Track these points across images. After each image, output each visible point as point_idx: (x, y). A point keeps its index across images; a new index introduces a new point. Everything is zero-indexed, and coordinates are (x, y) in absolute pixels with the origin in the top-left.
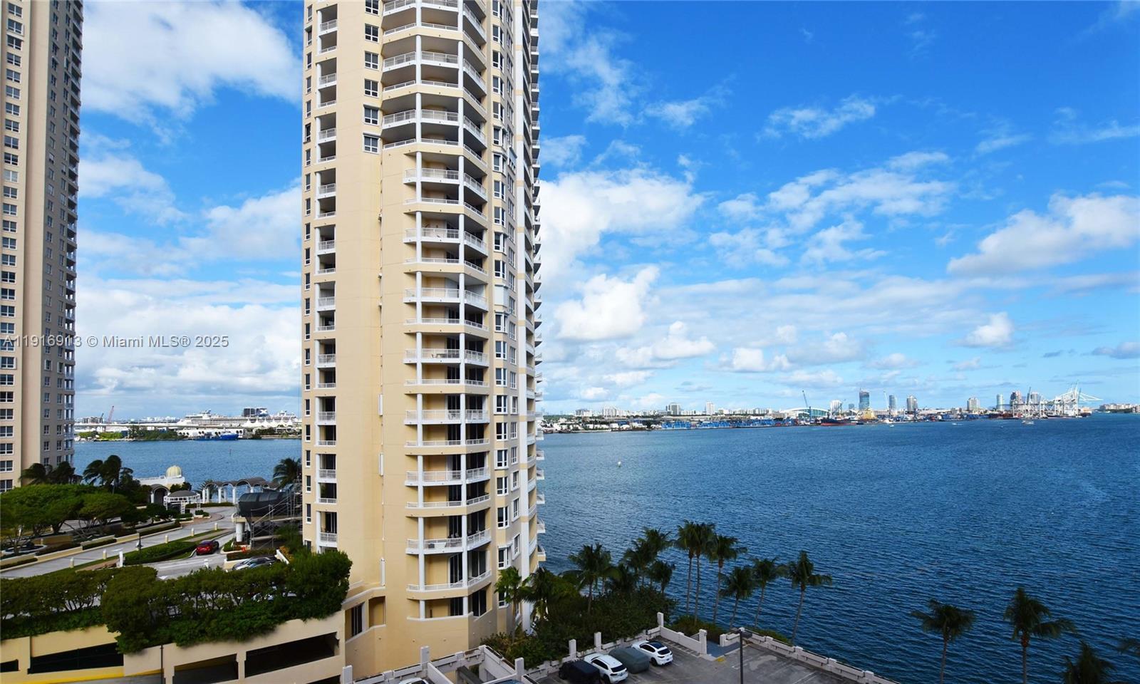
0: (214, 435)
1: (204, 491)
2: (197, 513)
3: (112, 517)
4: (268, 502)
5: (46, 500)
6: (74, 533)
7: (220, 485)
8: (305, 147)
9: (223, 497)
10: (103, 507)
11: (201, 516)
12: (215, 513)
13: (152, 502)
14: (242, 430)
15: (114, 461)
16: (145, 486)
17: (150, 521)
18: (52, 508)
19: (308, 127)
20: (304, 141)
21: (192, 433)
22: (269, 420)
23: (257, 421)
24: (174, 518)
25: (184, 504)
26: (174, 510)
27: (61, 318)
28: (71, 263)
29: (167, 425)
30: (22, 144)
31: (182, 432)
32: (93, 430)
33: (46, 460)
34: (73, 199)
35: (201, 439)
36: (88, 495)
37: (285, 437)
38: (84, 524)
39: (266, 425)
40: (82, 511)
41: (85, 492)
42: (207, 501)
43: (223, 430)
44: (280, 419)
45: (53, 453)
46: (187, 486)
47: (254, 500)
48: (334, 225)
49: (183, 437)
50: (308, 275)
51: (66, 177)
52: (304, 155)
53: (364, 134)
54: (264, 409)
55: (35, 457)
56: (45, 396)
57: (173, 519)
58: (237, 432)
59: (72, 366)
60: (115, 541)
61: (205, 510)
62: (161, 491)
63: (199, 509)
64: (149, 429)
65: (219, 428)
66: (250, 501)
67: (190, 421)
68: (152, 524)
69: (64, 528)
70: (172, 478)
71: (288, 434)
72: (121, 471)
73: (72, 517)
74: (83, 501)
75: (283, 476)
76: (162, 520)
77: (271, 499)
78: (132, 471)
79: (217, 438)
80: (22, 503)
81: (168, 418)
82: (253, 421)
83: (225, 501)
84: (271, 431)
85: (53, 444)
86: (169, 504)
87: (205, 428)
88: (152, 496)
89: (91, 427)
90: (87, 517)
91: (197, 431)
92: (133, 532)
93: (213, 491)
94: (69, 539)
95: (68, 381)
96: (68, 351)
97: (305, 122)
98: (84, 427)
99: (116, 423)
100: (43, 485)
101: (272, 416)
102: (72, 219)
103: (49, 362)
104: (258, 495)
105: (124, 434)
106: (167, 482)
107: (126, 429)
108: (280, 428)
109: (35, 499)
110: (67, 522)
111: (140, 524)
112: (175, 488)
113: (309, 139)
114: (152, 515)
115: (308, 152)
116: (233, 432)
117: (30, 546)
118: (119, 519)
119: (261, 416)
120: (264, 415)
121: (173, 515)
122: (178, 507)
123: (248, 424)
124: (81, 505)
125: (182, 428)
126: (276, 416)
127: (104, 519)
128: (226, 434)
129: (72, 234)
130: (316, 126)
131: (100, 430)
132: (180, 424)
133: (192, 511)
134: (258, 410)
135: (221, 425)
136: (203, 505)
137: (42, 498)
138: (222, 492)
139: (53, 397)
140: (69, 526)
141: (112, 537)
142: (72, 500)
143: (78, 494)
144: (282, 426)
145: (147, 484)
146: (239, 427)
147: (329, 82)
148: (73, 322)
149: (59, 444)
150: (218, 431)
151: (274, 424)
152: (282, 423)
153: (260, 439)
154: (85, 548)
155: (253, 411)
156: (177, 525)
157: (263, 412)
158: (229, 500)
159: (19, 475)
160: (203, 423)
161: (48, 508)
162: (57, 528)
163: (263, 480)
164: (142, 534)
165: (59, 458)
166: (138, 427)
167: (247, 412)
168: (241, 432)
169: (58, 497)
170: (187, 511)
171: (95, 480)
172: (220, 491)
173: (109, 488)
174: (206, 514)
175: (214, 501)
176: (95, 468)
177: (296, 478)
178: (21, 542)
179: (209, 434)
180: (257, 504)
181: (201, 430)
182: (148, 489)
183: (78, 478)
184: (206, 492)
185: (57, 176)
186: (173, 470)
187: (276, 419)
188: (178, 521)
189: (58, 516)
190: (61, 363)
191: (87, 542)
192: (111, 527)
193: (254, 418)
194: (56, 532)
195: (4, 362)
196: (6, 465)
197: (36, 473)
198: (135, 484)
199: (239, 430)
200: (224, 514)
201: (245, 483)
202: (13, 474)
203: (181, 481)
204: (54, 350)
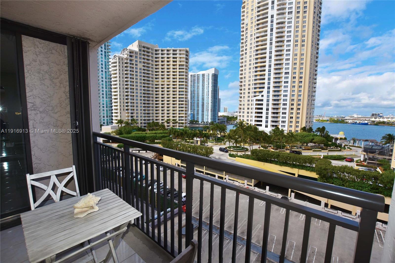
0: (358, 123)
1: (351, 141)
2: (348, 148)
3: (321, 144)
4: (377, 149)
5: (305, 136)
6: (311, 147)
7: (358, 140)
9: (358, 144)
10: (319, 141)
11: (349, 149)
12: (354, 149)
13: (334, 142)
14: (370, 121)
15: (324, 128)
16: (332, 137)
17: (332, 147)
18: (307, 139)
21: (350, 121)
22: (383, 118)
23: (377, 118)
25: (343, 145)
26: (340, 146)
27: (313, 87)
29: (341, 118)
30: (306, 41)
31: (346, 121)
32: (319, 119)
33: (306, 126)
35: (353, 124)
36: (315, 137)
37: (390, 125)
38: (314, 145)
39: (381, 120)
40: (313, 141)
41: (315, 136)
42: (352, 145)
43: (362, 121)
44: (389, 118)
45: (308, 124)
46: (345, 139)
47: (371, 147)
49: (347, 123)
54: (381, 114)
55: (304, 125)
56: (307, 109)
58: (368, 122)
59: (315, 100)
60: (321, 151)
61: (351, 147)
62: (337, 139)
63: (348, 147)
64: (335, 119)
65: (360, 120)
66: (368, 147)
67: (350, 117)
68: (332, 149)
69: (309, 145)
70: (341, 135)
71: (392, 124)
72: (325, 131)
73: (311, 142)
75: (386, 140)
76: (336, 148)
77: (378, 148)
78: (328, 132)
79: (359, 124)
80: (300, 136)
81: (342, 116)
82: (375, 118)
83: (359, 146)
84: (384, 123)
85: (308, 122)
86: (338, 143)
87: (355, 120)
88: (334, 140)
89: (319, 118)
90: (315, 143)
91: (352, 121)
92: (326, 149)
93: (355, 142)
94: (309, 148)
95: (313, 105)
96: (314, 96)
98: (317, 118)
99: (326, 117)
100: (305, 133)
101: (385, 117)
102: (317, 58)
103: (309, 100)
104: (373, 146)
105: (328, 120)
106: (339, 136)
107: (328, 119)
108: (389, 122)
109: (303, 136)
110: (310, 143)
111: (329, 148)
112: (341, 139)
114: (333, 146)
116: (366, 122)
117: (301, 148)
118: (323, 145)
119: (379, 116)
120: (381, 116)
121: (339, 147)
122: (341, 145)
123: (373, 119)
124: (313, 139)
125: (346, 120)
126: (387, 117)
127: (319, 144)
128: (363, 123)
129: (317, 62)
131: (321, 119)
132: (345, 118)
133: (346, 147)
134: (378, 114)
135: (361, 119)
136: (350, 146)
137: (304, 136)
138: (358, 143)
139: (309, 109)
140: (310, 144)
141: (320, 150)
142: (311, 137)
143: (313, 136)
144: (390, 121)
146: (369, 120)
148: (315, 88)
149: (310, 122)
150: (360, 121)
151: (385, 120)
152: (390, 119)
153: (378, 125)
154: (313, 151)
155: (376, 114)
156: (340, 150)
157: (381, 115)
158: (360, 146)
159: (300, 129)
160: (355, 118)
161: (305, 139)
162: (307, 144)
163: (376, 141)
164: (329, 151)
165: (309, 126)
166: (332, 119)
167: (373, 115)
168: (369, 122)
169: (308, 136)
170: (344, 147)
171: (318, 133)
172: (357, 142)
173: (321, 136)
174: (351, 149)
175: (354, 145)
176: (319, 130)
178: (299, 146)
179: (356, 122)
180: (372, 149)
181: (353, 121)
182: (333, 138)
183: (313, 132)
184: (352, 142)
185: (314, 45)
186: (341, 133)
187: (387, 118)
188: (340, 149)
189: (307, 141)
190: (312, 100)
191: (314, 150)
192: (321, 147)
193: (376, 117)
194: (307, 145)
195: (299, 100)
196: (297, 126)
197: (304, 129)
198: (329, 136)
199: (369, 121)
200: (357, 150)
201: (368, 141)
202: (299, 129)
203: (343, 137)
204: (311, 96)
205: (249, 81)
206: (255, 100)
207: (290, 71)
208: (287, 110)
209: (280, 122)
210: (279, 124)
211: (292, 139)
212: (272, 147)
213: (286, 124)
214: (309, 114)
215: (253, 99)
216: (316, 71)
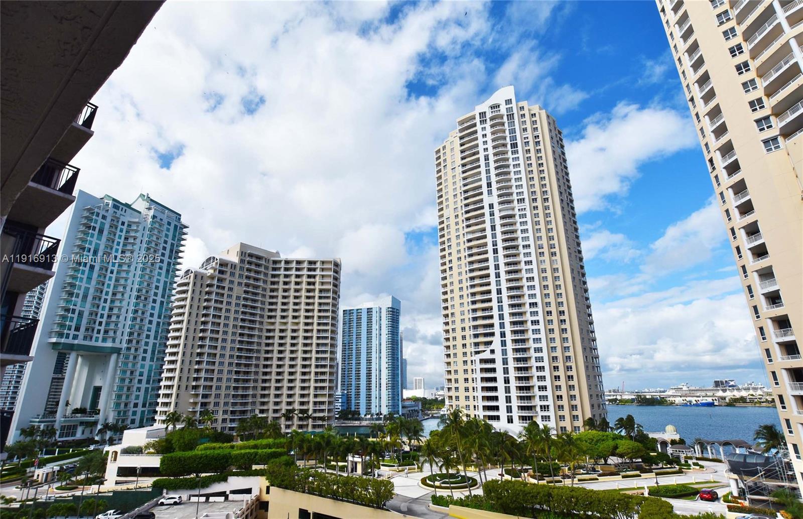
0: (695, 402)
1: (696, 447)
2: (695, 464)
3: (636, 458)
4: (756, 464)
5: (597, 441)
6: (616, 465)
7: (708, 443)
8: (712, 176)
9: (712, 453)
10: (629, 451)
11: (698, 467)
12: (708, 467)
13: (660, 451)
14: (716, 398)
15: (630, 419)
16: (653, 438)
17: (660, 465)
18: (602, 446)
19: (711, 161)
20: (710, 171)
21: (678, 401)
22: (739, 390)
23: (728, 391)
24: (678, 465)
25: (683, 456)
26: (675, 460)
27: (588, 331)
28: (587, 299)
29: (659, 394)
30: (557, 246)
31: (670, 399)
32: (615, 397)
33: (594, 416)
34: (582, 264)
35: (686, 405)
36: (619, 441)
37: (757, 405)
38: (620, 460)
39: (738, 394)
40: (618, 451)
41: (617, 439)
42: (700, 456)
43: (701, 398)
45: (597, 413)
46: (682, 442)
47: (742, 460)
48: (757, 221)
49: (672, 403)
50: (743, 267)
51: (577, 254)
52: (714, 180)
53: (762, 141)
54: (732, 381)
55: (588, 415)
56: (588, 377)
57: (677, 467)
58: (713, 400)
59: (598, 358)
60: (640, 476)
61: (701, 463)
62: (664, 444)
63: (695, 461)
64: (648, 397)
65: (697, 397)
66: (737, 460)
67: (674, 391)
68: (662, 468)
69: (609, 461)
70: (670, 434)
71: (760, 402)
72: (636, 426)
73: (613, 455)
74: (617, 445)
75: (765, 441)
76: (669, 466)
77: (758, 462)
78: (642, 427)
79: (697, 405)
80: (586, 441)
81: (658, 389)
82: (724, 391)
83: (715, 457)
84: (743, 400)
85: (596, 406)
86: (671, 454)
87: (686, 397)
88: (659, 446)
89: (614, 395)
90: (621, 456)
91: (681, 399)
92: (650, 471)
93: (703, 449)
94: (613, 469)
95: (597, 367)
96: (594, 349)
97: (707, 158)
98: (610, 396)
99: (627, 393)
100: (594, 432)
101: (740, 387)
102: (583, 275)
103: (586, 357)
104: (745, 456)
105: (632, 401)
106: (667, 437)
107: (634, 397)
108: (751, 397)
109: (592, 440)
110: (610, 457)
111: (654, 466)
112: (673, 442)
113: (714, 169)
114: (662, 461)
115: (716, 177)
116: (710, 400)
117: (594, 470)
118: (640, 460)
119: (730, 386)
120: (733, 386)
121: (675, 464)
122: (678, 457)
123: (720, 394)
124: (616, 447)
125: (670, 396)
126: (744, 387)
127: (631, 458)
128: (704, 401)
129: (585, 283)
130: (717, 157)
131: (619, 398)
132: (666, 393)
133: (690, 462)
134: (726, 381)
135: (698, 394)
136: (697, 459)
137: (595, 440)
138: (711, 450)
139: (592, 378)
140: (613, 460)
141: (638, 472)
142: (611, 443)
143: (614, 439)
144: (753, 395)
145: (654, 437)
146: (713, 396)
147: (717, 122)
148: (594, 332)
149: (599, 406)
150: (697, 399)
151: (744, 394)
152: (752, 393)
153: (734, 406)
154: (623, 477)
155: (722, 383)
156: (680, 472)
157: (732, 383)
158: (718, 457)
159: (582, 424)
160: (684, 393)
161: (599, 446)
162: (606, 461)
163: (746, 443)
164: (657, 474)
165: (600, 415)
166: (640, 396)
167: (717, 384)
168: (716, 400)
169: (603, 440)
170: (686, 462)
171: (621, 431)
172: (709, 448)
173: (631, 438)
174: (702, 467)
175: (705, 455)
176: (621, 423)
177: (780, 445)
178: (589, 466)
179: (690, 402)
180: (745, 464)
181: (684, 398)
182: (655, 441)
183: (612, 428)
184: (697, 448)
185: (573, 254)
186: (670, 428)
187: (745, 389)
188: (680, 469)
189: (605, 453)
190: (592, 357)
191: (624, 474)
192: (637, 466)
193: (724, 388)
194: (606, 463)
195: (567, 359)
196: (575, 418)
197: (590, 423)
198: (646, 437)
199: (714, 398)
200: (717, 469)
201: (730, 444)
202: (579, 423)
203: (677, 437)
204: (588, 350)
205: (463, 320)
206: (478, 362)
207: (538, 300)
208: (546, 380)
209: (538, 409)
210: (537, 413)
211: (571, 450)
212: (531, 472)
213: (551, 413)
214: (593, 387)
215: (473, 358)
216: (587, 300)
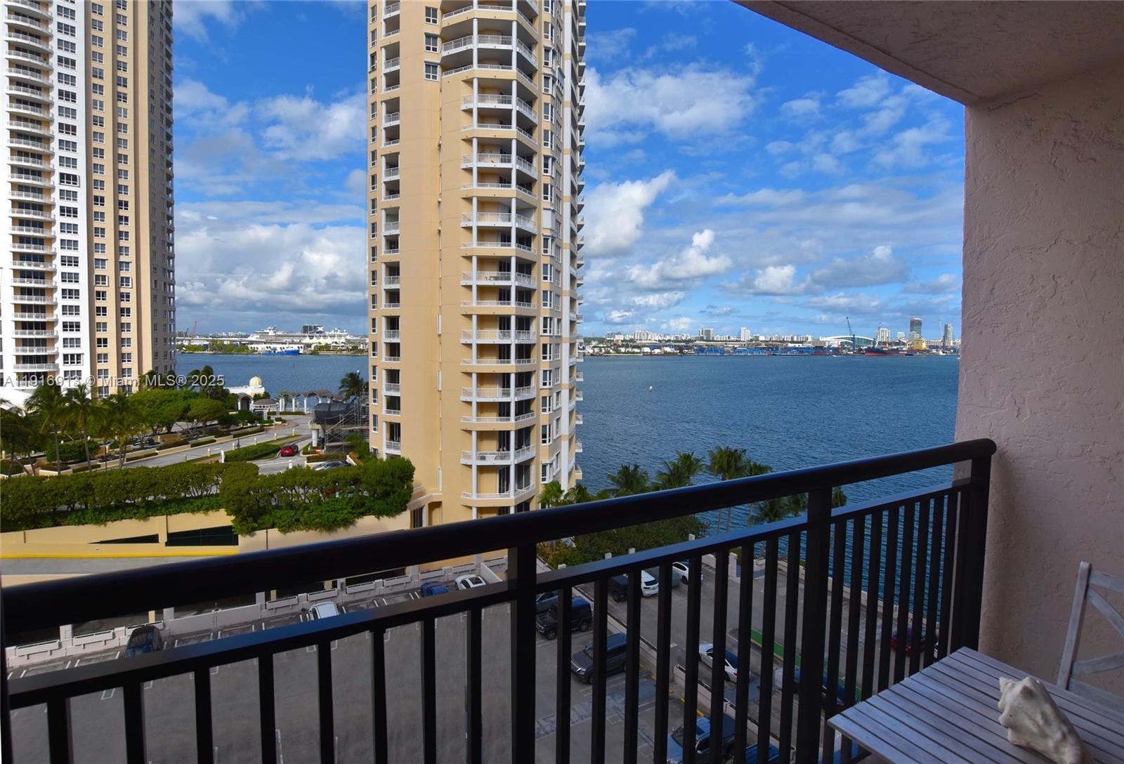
1: (280, 401)
2: (277, 420)
3: (212, 420)
4: (338, 412)
5: (161, 404)
6: (183, 433)
7: (294, 396)
8: (370, 77)
9: (296, 406)
10: (203, 411)
11: (280, 423)
12: (289, 421)
13: (240, 408)
14: (302, 345)
16: (233, 394)
17: (240, 425)
18: (167, 409)
19: (373, 56)
20: (369, 70)
22: (326, 336)
23: (315, 338)
24: (259, 423)
25: (266, 411)
26: (256, 418)
27: (164, 242)
28: (170, 191)
29: (239, 339)
32: (180, 343)
33: (157, 367)
36: (193, 400)
38: (190, 425)
39: (323, 341)
40: (189, 414)
41: (190, 397)
42: (283, 410)
43: (287, 345)
44: (335, 336)
45: (161, 362)
46: (267, 395)
47: (327, 410)
52: (370, 83)
53: (425, 62)
54: (320, 326)
55: (148, 367)
56: (154, 312)
57: (258, 425)
59: (173, 284)
60: (215, 441)
61: (284, 417)
62: (246, 399)
63: (278, 416)
64: (225, 343)
66: (323, 410)
67: (258, 336)
68: (242, 428)
69: (174, 428)
70: (254, 388)
73: (181, 419)
74: (189, 405)
75: (348, 389)
76: (249, 425)
80: (144, 405)
82: (311, 338)
83: (297, 410)
84: (328, 347)
85: (161, 355)
86: (253, 411)
88: (239, 403)
89: (179, 340)
90: (190, 420)
91: (265, 346)
92: (227, 434)
93: (288, 401)
94: (180, 438)
95: (170, 298)
96: (169, 272)
97: (370, 52)
99: (198, 337)
101: (328, 333)
102: (169, 151)
103: (156, 281)
104: (328, 406)
105: (205, 347)
106: (250, 392)
107: (206, 342)
108: (335, 345)
109: (154, 402)
110: (176, 422)
111: (233, 427)
112: (257, 397)
113: (374, 69)
114: (242, 420)
115: (374, 81)
117: (151, 443)
118: (216, 422)
120: (321, 332)
121: (257, 421)
122: (261, 413)
123: (307, 340)
124: (187, 409)
125: (252, 342)
126: (331, 333)
127: (204, 421)
129: (169, 164)
130: (382, 56)
131: (186, 343)
132: (249, 339)
133: (273, 418)
134: (316, 327)
136: (281, 413)
137: (158, 401)
138: (296, 402)
139: (159, 314)
140: (179, 427)
141: (212, 437)
142: (181, 404)
143: (185, 398)
144: (337, 343)
145: (235, 393)
147: (393, 11)
148: (172, 245)
149: (165, 354)
151: (330, 341)
152: (337, 340)
153: (318, 354)
154: (193, 446)
156: (261, 430)
157: (321, 329)
158: (302, 410)
161: (163, 410)
162: (169, 428)
163: (329, 392)
165: (168, 367)
166: (217, 341)
168: (301, 347)
169: (170, 401)
170: (269, 418)
171: (195, 388)
172: (293, 401)
173: (207, 395)
174: (284, 421)
175: (288, 409)
178: (145, 438)
181: (268, 345)
182: (236, 396)
184: (282, 401)
186: (255, 381)
188: (262, 427)
189: (172, 418)
190: (165, 283)
191: (194, 441)
192: (210, 430)
194: (169, 432)
195: (122, 281)
196: (125, 371)
198: (226, 393)
200: (299, 422)
201: (315, 394)
203: (261, 391)
204: (160, 271)
207: (80, 172)
208: (81, 312)
209: (60, 360)
210: (56, 366)
211: (123, 418)
213: (84, 366)
214: (160, 328)
216: (168, 193)
